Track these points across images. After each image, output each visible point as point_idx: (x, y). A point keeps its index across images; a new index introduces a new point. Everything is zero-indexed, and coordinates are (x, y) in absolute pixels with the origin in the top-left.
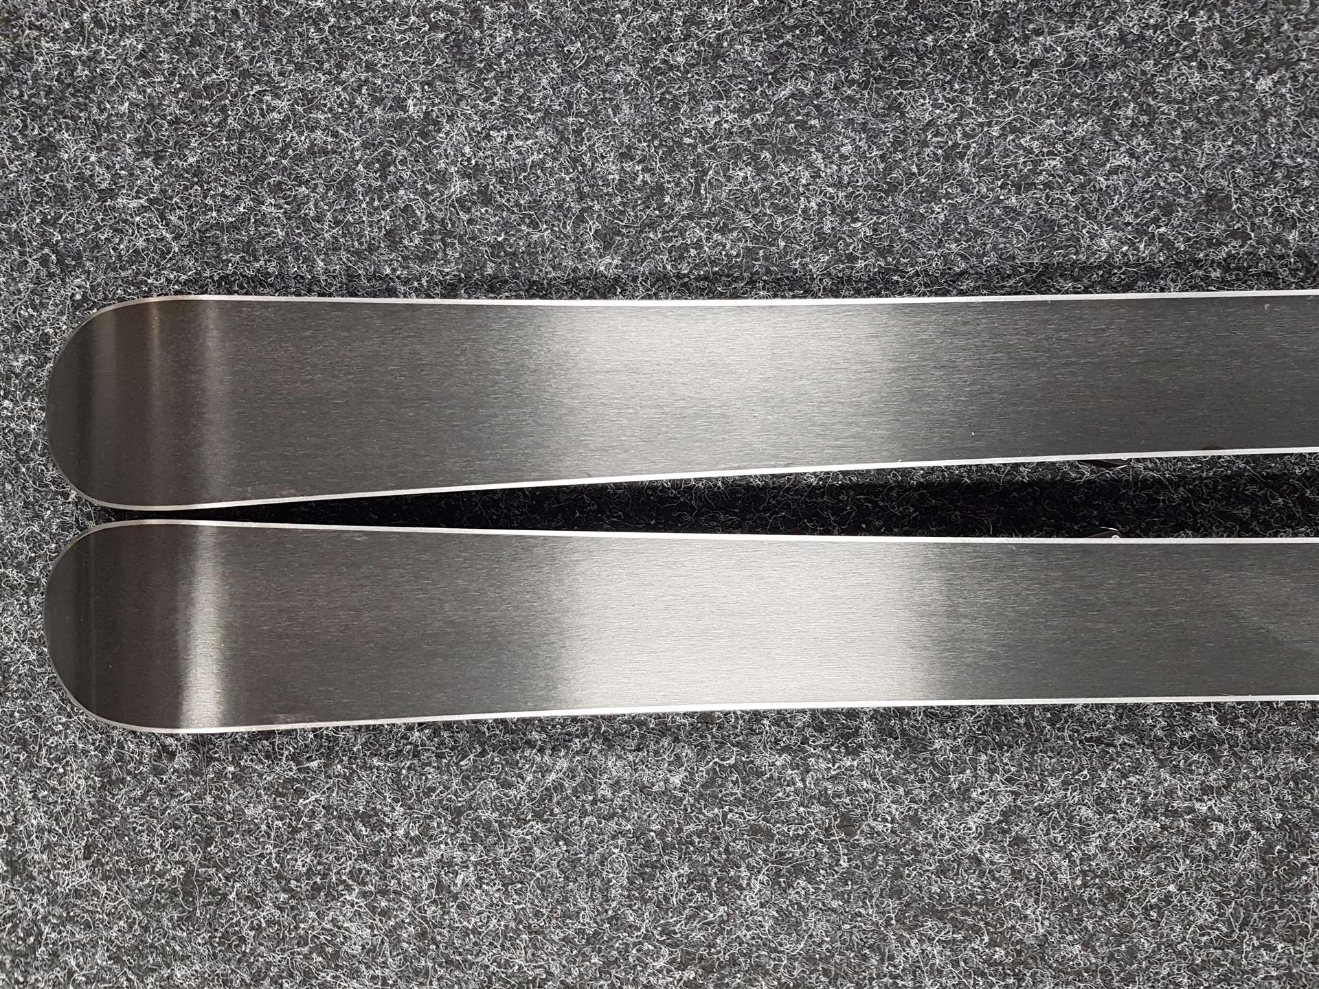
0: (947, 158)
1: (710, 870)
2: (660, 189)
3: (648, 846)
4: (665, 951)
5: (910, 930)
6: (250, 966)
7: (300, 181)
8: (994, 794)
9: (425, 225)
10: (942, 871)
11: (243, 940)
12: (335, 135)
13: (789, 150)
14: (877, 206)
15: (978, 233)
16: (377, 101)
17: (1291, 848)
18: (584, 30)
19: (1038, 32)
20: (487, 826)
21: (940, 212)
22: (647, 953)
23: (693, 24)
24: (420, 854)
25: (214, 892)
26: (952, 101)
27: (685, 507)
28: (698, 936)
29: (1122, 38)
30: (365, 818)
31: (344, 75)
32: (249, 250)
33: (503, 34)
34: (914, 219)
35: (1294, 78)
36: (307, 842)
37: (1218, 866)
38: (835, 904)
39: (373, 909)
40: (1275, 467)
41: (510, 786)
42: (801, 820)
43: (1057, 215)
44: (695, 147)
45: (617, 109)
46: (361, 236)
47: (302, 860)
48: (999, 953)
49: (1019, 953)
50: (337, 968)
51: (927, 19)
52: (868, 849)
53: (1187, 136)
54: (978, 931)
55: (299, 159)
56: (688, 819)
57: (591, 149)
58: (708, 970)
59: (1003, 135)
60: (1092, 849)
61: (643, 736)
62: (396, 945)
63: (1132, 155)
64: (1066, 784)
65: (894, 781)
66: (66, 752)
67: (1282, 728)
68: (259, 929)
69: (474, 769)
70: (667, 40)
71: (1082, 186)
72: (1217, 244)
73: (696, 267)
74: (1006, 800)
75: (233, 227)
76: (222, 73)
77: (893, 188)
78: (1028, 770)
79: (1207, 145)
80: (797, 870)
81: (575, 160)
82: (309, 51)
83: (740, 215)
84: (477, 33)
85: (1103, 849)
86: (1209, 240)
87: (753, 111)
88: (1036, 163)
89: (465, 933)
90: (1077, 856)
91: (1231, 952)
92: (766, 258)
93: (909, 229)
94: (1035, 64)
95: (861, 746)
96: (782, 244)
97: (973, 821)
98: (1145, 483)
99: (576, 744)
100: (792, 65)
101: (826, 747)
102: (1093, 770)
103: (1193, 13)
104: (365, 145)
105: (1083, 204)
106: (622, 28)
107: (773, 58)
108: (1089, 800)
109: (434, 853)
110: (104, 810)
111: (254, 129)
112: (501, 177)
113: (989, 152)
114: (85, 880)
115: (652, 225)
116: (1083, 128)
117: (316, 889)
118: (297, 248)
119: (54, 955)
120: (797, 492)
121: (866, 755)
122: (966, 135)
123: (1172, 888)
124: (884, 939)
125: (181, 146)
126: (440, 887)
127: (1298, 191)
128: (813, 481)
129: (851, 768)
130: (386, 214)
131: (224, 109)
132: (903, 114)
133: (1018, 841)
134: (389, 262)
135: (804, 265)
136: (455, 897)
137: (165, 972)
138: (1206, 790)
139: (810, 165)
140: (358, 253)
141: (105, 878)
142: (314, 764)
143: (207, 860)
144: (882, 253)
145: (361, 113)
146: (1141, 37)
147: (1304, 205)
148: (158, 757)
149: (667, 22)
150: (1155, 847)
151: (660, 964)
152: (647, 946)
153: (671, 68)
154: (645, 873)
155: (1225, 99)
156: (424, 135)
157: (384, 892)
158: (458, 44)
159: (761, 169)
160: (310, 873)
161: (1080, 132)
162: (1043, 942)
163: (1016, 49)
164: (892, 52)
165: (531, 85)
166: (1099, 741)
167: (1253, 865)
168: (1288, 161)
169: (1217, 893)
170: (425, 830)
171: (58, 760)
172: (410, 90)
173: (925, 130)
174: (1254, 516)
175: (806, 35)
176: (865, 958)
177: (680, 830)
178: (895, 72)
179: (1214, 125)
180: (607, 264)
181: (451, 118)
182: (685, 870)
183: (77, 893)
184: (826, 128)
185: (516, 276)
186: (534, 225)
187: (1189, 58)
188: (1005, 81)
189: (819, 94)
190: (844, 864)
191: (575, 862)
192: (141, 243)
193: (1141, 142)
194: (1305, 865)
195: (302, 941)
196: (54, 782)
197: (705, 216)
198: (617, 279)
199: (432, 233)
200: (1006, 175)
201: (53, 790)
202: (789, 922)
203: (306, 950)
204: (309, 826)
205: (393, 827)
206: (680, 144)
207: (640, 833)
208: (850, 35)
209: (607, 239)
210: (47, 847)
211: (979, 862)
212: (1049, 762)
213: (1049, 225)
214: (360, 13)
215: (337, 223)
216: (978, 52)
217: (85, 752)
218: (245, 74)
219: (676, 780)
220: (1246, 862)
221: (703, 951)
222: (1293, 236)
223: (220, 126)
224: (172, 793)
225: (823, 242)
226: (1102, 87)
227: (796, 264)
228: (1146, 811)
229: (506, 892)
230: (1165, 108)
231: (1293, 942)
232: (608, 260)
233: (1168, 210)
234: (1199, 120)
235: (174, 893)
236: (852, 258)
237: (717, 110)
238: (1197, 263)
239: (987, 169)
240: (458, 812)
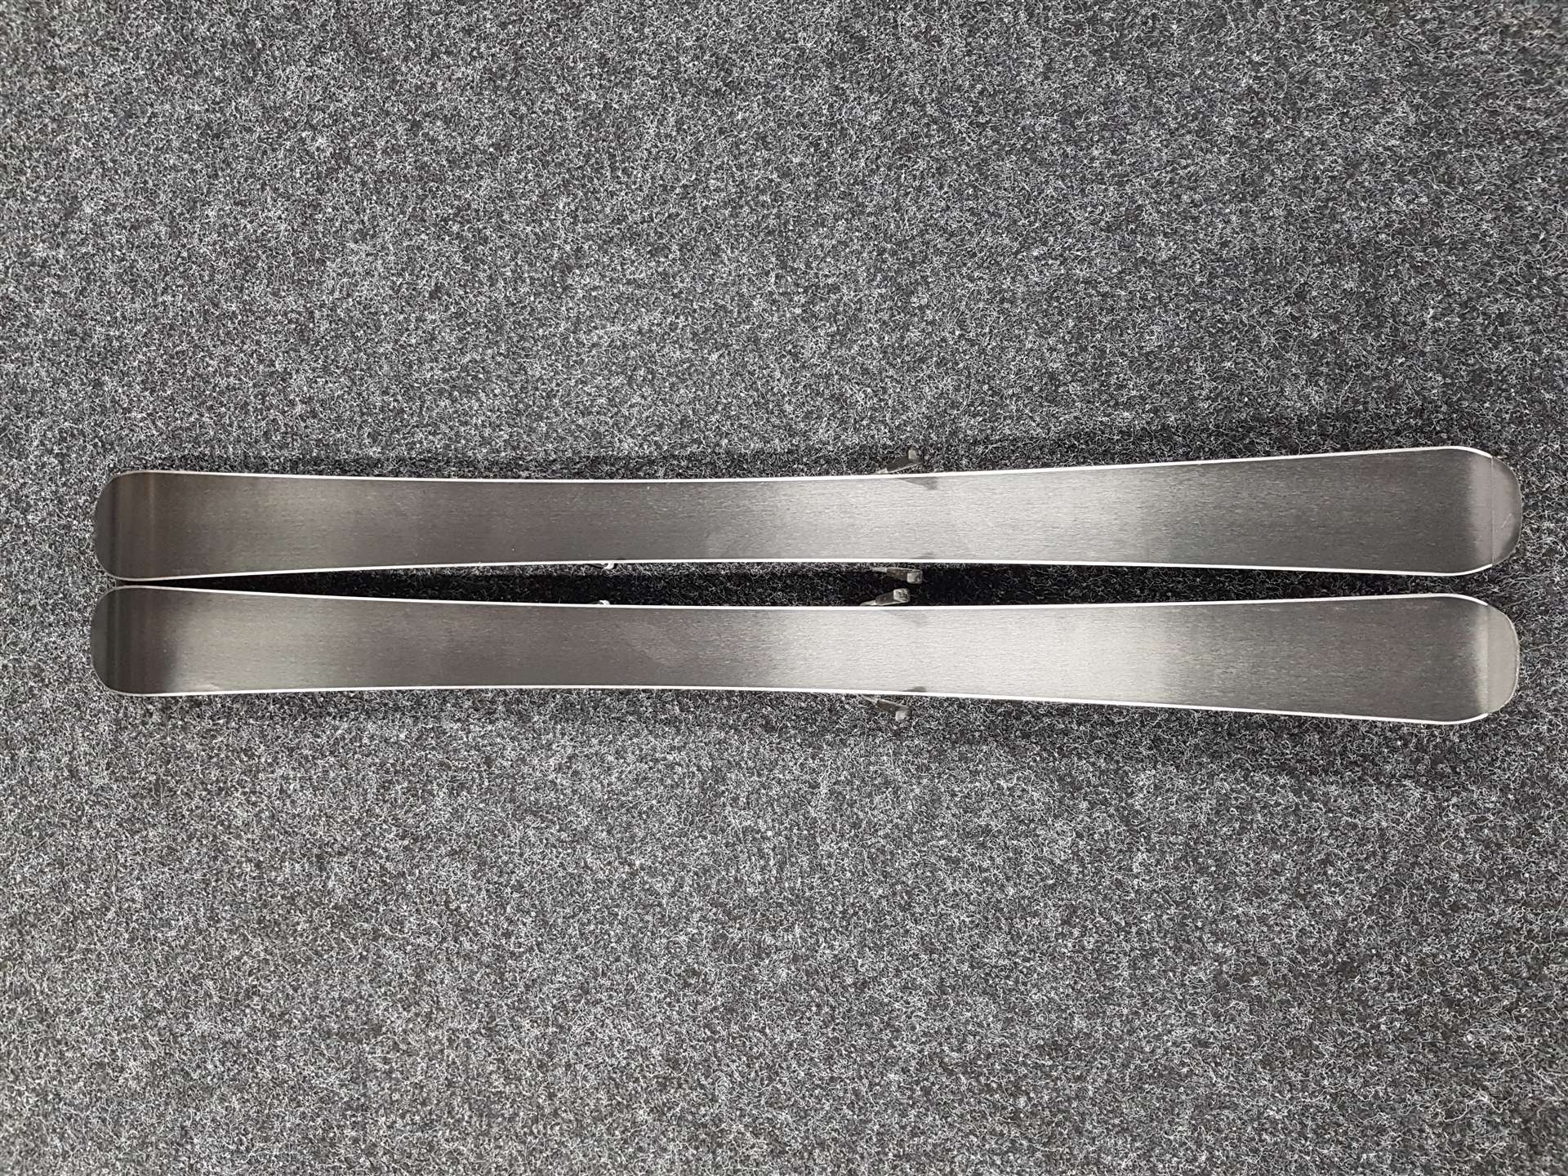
0: (548, 397)
1: (418, 786)
2: (402, 411)
3: (387, 772)
4: (394, 828)
5: (519, 821)
6: (187, 831)
7: (222, 404)
8: (564, 747)
9: (283, 429)
10: (537, 789)
11: (183, 816)
12: (240, 379)
13: (468, 391)
14: (512, 422)
15: (563, 439)
16: (261, 361)
17: (716, 782)
18: (365, 323)
19: (596, 328)
20: (306, 758)
21: (543, 427)
22: (385, 830)
23: (421, 321)
24: (273, 772)
25: (170, 790)
26: (551, 366)
27: (411, 586)
28: (410, 821)
29: (640, 332)
30: (245, 751)
31: (245, 347)
32: (196, 442)
33: (325, 325)
34: (531, 430)
35: (729, 354)
36: (217, 764)
37: (678, 791)
38: (481, 806)
39: (248, 802)
40: (711, 570)
41: (319, 737)
42: (466, 759)
43: (602, 429)
44: (420, 388)
45: (381, 367)
46: (251, 434)
47: (214, 774)
48: (564, 835)
49: (575, 835)
50: (230, 833)
51: (539, 320)
52: (498, 776)
53: (672, 385)
54: (554, 823)
55: (222, 393)
56: (408, 757)
57: (367, 389)
58: (416, 840)
59: (576, 385)
60: (614, 780)
61: (386, 712)
62: (259, 822)
63: (643, 397)
64: (601, 742)
65: (513, 739)
66: (99, 712)
67: (713, 715)
68: (192, 811)
69: (300, 727)
70: (407, 330)
71: (616, 414)
72: (683, 446)
73: (420, 453)
74: (570, 751)
75: (188, 429)
76: (184, 346)
77: (519, 414)
78: (582, 734)
79: (682, 391)
80: (462, 786)
81: (360, 394)
82: (228, 334)
83: (443, 426)
84: (311, 325)
85: (619, 779)
86: (681, 444)
87: (450, 369)
88: (593, 401)
89: (294, 817)
90: (606, 782)
91: (685, 840)
92: (456, 450)
93: (528, 435)
94: (594, 345)
95: (497, 719)
96: (463, 442)
97: (552, 761)
98: (643, 578)
99: (352, 715)
100: (470, 346)
101: (479, 719)
102: (615, 735)
103: (677, 318)
104: (254, 386)
105: (616, 424)
106: (384, 323)
107: (460, 340)
108: (613, 751)
109: (280, 772)
110: (117, 744)
111: (200, 376)
112: (322, 403)
113: (569, 395)
114: (106, 781)
115: (398, 431)
116: (617, 381)
117: (220, 789)
118: (220, 440)
119: (90, 821)
120: (469, 579)
121: (500, 724)
122: (558, 385)
123: (654, 802)
124: (505, 825)
125: (164, 384)
126: (282, 791)
127: (729, 417)
128: (477, 573)
129: (491, 731)
130: (263, 423)
131: (185, 365)
132: (526, 373)
133: (576, 773)
134: (265, 449)
135: (474, 454)
136: (290, 796)
137: (144, 833)
138: (673, 748)
139: (479, 400)
140: (249, 443)
141: (116, 781)
142: (221, 722)
143: (167, 771)
144: (514, 448)
145: (253, 368)
146: (651, 331)
147: (732, 425)
148: (145, 716)
149: (407, 320)
150: (645, 779)
151: (391, 836)
152: (385, 826)
153: (410, 345)
154: (385, 786)
155: (693, 365)
156: (284, 380)
157: (254, 793)
158: (302, 331)
159: (454, 401)
160: (218, 781)
161: (616, 384)
162: (587, 829)
163: (583, 337)
164: (522, 338)
165: (337, 354)
166: (618, 719)
167: (696, 791)
168: (724, 401)
169: (679, 807)
170: (275, 759)
171: (95, 716)
172: (278, 356)
173: (537, 381)
174: (700, 596)
175: (477, 328)
176: (496, 836)
177: (403, 763)
178: (523, 349)
179: (685, 380)
180: (374, 452)
181: (297, 371)
182: (406, 784)
183: (102, 788)
184: (488, 379)
185: (328, 457)
186: (338, 430)
187: (675, 342)
188: (578, 354)
189: (483, 360)
190: (486, 783)
191: (350, 780)
192: (143, 437)
193: (647, 391)
194: (723, 792)
195: (213, 818)
196: (92, 728)
197: (425, 426)
198: (379, 460)
199: (286, 433)
200: (577, 407)
201: (92, 732)
202: (457, 815)
203: (214, 823)
204: (217, 755)
205: (259, 757)
206: (412, 386)
207: (382, 765)
208: (500, 328)
209: (374, 437)
210: (88, 763)
211: (555, 784)
212: (592, 729)
213: (597, 436)
214: (253, 314)
215: (240, 427)
216: (565, 338)
217: (109, 712)
218: (196, 346)
219: (402, 736)
220: (691, 790)
221: (413, 830)
222: (725, 442)
223: (183, 374)
224: (151, 735)
225: (485, 442)
226: (627, 359)
227: (470, 453)
228: (641, 759)
229: (315, 795)
230: (661, 371)
231: (717, 835)
232: (374, 449)
233: (660, 427)
234: (678, 377)
235: (150, 790)
236: (498, 452)
237: (432, 368)
238: (674, 456)
239: (568, 404)
240: (292, 750)
